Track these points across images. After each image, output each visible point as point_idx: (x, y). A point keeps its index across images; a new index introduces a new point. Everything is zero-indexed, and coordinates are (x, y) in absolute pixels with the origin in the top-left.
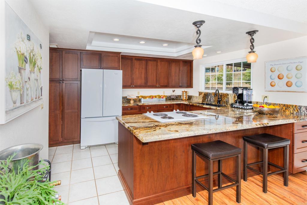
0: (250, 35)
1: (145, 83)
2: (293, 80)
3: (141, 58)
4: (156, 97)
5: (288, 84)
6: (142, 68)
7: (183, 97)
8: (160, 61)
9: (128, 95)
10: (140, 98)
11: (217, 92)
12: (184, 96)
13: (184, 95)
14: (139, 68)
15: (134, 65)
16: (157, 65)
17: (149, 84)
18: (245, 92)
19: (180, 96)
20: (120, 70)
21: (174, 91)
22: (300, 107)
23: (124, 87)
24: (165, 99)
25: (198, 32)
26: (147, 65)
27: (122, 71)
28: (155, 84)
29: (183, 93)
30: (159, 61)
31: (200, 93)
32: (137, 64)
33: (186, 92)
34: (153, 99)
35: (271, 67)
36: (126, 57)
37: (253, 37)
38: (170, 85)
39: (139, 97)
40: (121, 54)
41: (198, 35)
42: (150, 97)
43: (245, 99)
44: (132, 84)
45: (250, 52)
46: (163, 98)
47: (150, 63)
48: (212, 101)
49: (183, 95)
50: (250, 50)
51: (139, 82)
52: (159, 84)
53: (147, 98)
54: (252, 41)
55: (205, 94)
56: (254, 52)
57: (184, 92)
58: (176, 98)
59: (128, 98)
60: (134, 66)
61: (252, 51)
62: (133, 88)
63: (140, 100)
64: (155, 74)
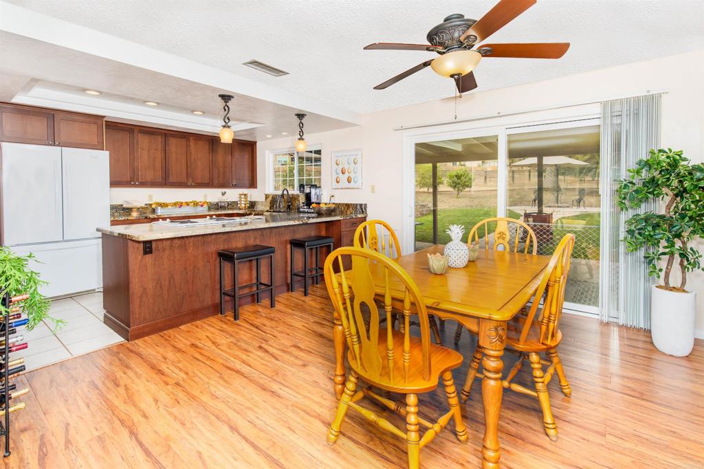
0: (299, 118)
1: (162, 178)
2: (352, 175)
3: (152, 130)
4: (187, 204)
5: (349, 181)
6: (155, 150)
7: (241, 204)
8: (195, 140)
9: (126, 202)
10: (154, 206)
11: (285, 192)
12: (243, 202)
13: (242, 199)
14: (149, 150)
15: (138, 141)
16: (188, 146)
17: (172, 179)
18: (313, 191)
19: (236, 203)
20: (103, 150)
21: (224, 194)
22: (357, 205)
23: (115, 183)
24: (207, 208)
25: (226, 108)
26: (165, 144)
27: (108, 152)
28: (184, 179)
29: (240, 197)
30: (191, 138)
31: (267, 196)
32: (143, 141)
33: (245, 195)
34: (182, 207)
35: (336, 159)
36: (116, 126)
37: (302, 121)
38: (216, 182)
39: (151, 205)
40: (105, 119)
41: (227, 112)
42: (175, 204)
43: (313, 199)
44: (133, 178)
45: (299, 139)
46: (202, 206)
47: (173, 142)
48: (281, 206)
49: (240, 200)
50: (299, 137)
51: (149, 176)
52: (193, 182)
53: (169, 207)
54: (301, 126)
55: (273, 198)
56: (303, 139)
57: (243, 194)
58: (228, 205)
59: (124, 206)
60: (138, 144)
61: (301, 139)
62: (135, 186)
63: (154, 211)
64: (184, 162)
